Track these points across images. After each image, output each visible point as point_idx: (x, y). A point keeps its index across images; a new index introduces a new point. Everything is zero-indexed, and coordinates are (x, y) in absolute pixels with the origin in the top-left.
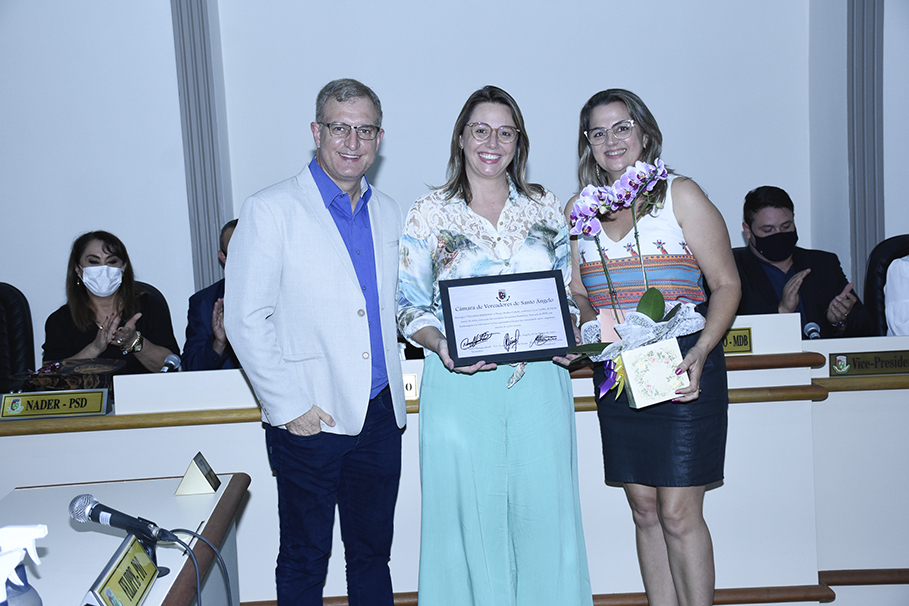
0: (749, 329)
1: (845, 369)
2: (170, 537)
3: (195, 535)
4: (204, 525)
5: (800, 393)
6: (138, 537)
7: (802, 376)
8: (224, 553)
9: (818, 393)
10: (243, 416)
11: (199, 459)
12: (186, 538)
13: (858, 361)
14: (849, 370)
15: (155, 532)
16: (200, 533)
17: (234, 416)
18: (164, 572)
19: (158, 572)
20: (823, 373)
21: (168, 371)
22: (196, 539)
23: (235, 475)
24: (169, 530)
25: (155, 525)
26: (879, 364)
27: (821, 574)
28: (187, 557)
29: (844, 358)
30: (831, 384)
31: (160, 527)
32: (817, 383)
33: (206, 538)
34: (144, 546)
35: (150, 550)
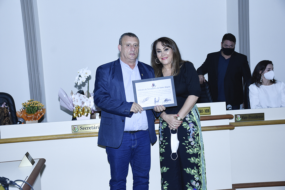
0: (210, 107)
1: (240, 119)
2: (14, 183)
4: (28, 178)
5: (226, 127)
6: (2, 184)
7: (226, 122)
8: (34, 187)
9: (231, 127)
10: (45, 138)
11: (27, 155)
12: (20, 183)
13: (244, 117)
14: (241, 120)
15: (8, 182)
16: (26, 181)
17: (42, 138)
20: (233, 121)
21: (19, 124)
22: (24, 183)
23: (40, 159)
24: (13, 181)
25: (8, 179)
26: (250, 118)
27: (233, 185)
29: (239, 116)
30: (235, 124)
31: (10, 180)
32: (231, 124)
33: (28, 183)
34: (4, 187)
35: (7, 188)
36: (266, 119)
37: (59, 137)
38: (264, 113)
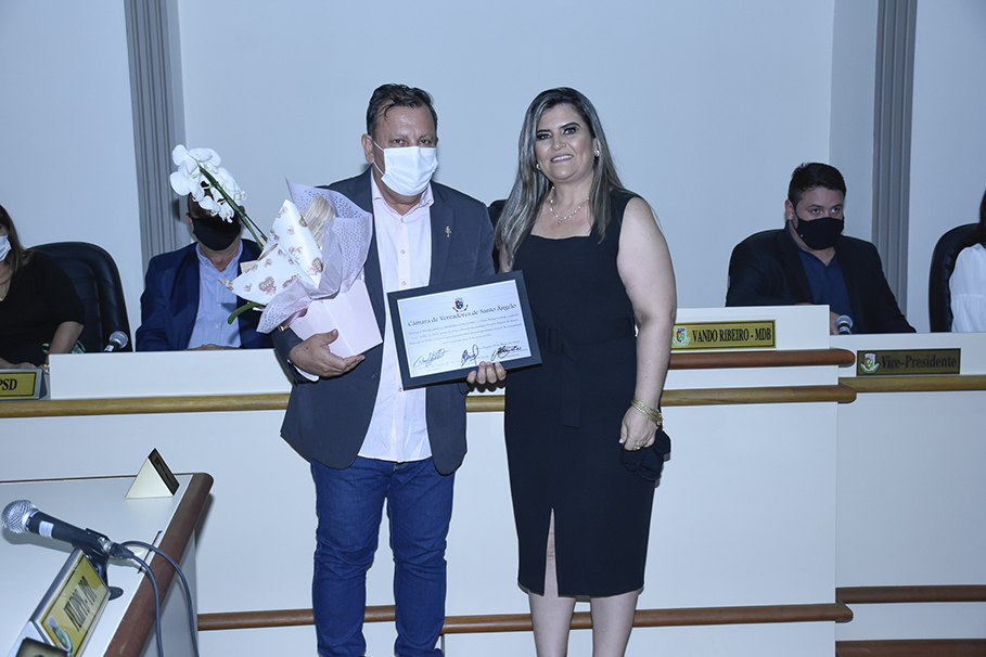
0: (773, 322)
1: (874, 368)
2: (123, 552)
3: (151, 549)
4: (162, 536)
5: (826, 394)
6: (86, 553)
7: (828, 375)
8: (185, 569)
9: (845, 394)
10: (201, 404)
11: (155, 458)
12: (140, 553)
13: (888, 360)
14: (878, 369)
15: (106, 547)
16: (157, 546)
17: (191, 404)
18: (116, 593)
19: (109, 594)
20: (850, 372)
21: (113, 351)
22: (153, 554)
23: (196, 476)
24: (120, 543)
25: (106, 538)
26: (910, 364)
27: (838, 591)
28: (142, 575)
29: (873, 356)
30: (858, 384)
31: (113, 540)
32: (843, 382)
33: (166, 553)
34: (94, 563)
35: (100, 568)
36: (967, 369)
37: (248, 402)
38: (959, 350)
